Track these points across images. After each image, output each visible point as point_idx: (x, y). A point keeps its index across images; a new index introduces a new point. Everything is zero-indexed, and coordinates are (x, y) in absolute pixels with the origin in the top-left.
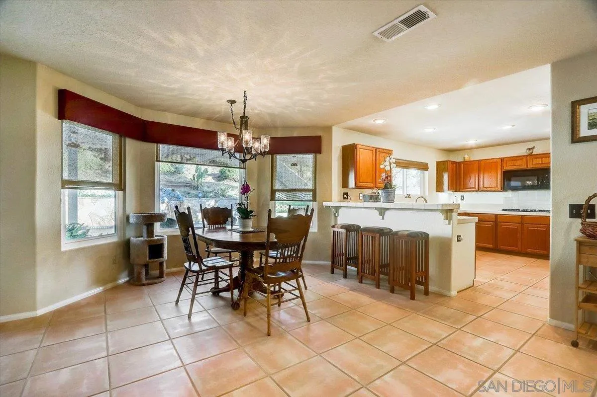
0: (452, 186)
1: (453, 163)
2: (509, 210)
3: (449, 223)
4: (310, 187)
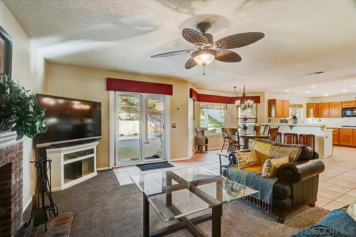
0: (315, 115)
1: (315, 104)
2: (345, 126)
3: (323, 132)
4: (254, 117)
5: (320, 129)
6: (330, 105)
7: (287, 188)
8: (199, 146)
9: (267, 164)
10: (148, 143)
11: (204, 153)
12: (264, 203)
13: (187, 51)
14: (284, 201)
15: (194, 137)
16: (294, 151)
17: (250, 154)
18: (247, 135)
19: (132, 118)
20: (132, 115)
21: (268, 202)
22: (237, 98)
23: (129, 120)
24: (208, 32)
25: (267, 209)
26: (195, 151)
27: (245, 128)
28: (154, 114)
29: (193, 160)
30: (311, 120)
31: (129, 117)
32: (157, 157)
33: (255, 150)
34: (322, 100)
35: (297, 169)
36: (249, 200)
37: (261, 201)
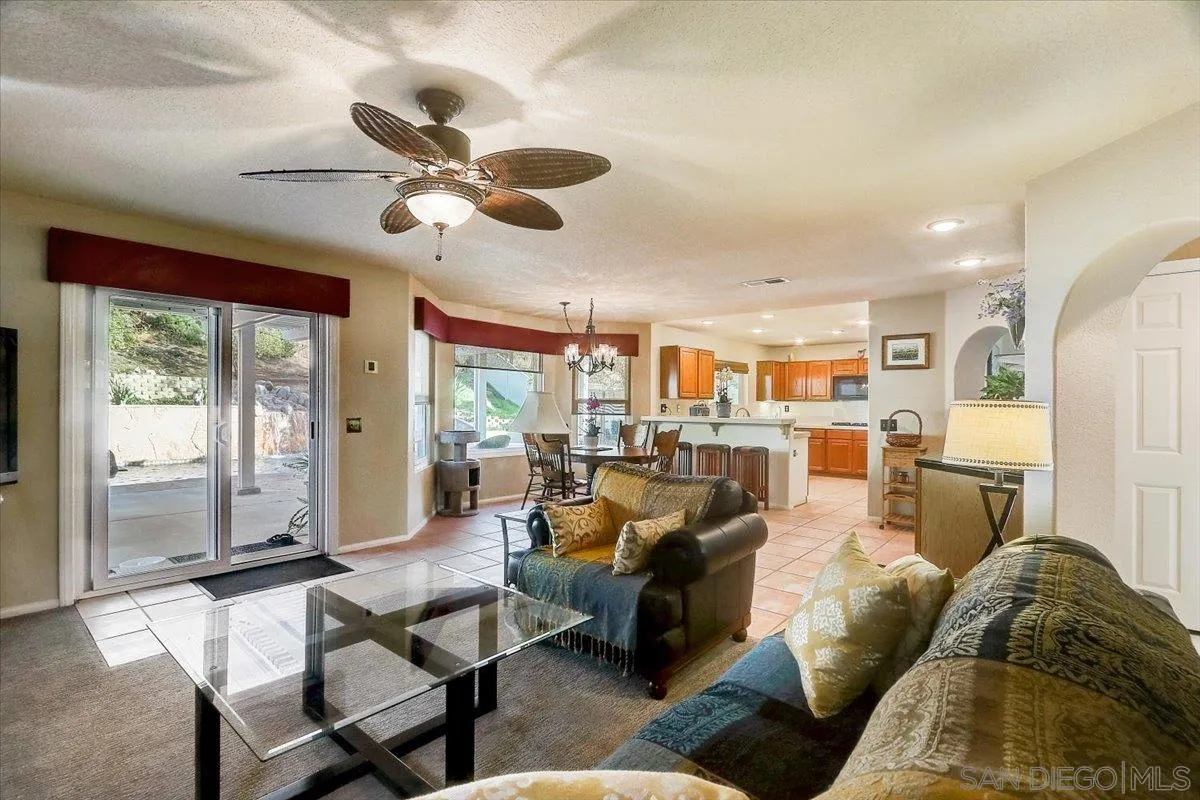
0: (776, 394)
1: (776, 363)
2: (839, 424)
3: (786, 439)
4: (623, 398)
5: (779, 431)
6: (809, 369)
7: (672, 597)
8: (447, 495)
9: (625, 536)
10: (255, 491)
11: (464, 516)
12: (616, 648)
13: (383, 174)
14: (665, 636)
15: (431, 461)
16: (698, 495)
17: (588, 511)
18: (599, 454)
19: (186, 394)
20: (187, 384)
21: (626, 643)
22: (572, 338)
23: (175, 401)
24: (454, 123)
25: (623, 666)
26: (434, 512)
27: (594, 432)
28: (286, 382)
29: (426, 541)
30: (769, 410)
31: (175, 390)
32: (287, 541)
33: (605, 499)
34: (792, 356)
35: (697, 543)
36: (578, 648)
37: (608, 644)
